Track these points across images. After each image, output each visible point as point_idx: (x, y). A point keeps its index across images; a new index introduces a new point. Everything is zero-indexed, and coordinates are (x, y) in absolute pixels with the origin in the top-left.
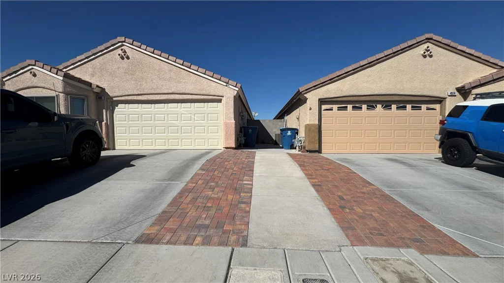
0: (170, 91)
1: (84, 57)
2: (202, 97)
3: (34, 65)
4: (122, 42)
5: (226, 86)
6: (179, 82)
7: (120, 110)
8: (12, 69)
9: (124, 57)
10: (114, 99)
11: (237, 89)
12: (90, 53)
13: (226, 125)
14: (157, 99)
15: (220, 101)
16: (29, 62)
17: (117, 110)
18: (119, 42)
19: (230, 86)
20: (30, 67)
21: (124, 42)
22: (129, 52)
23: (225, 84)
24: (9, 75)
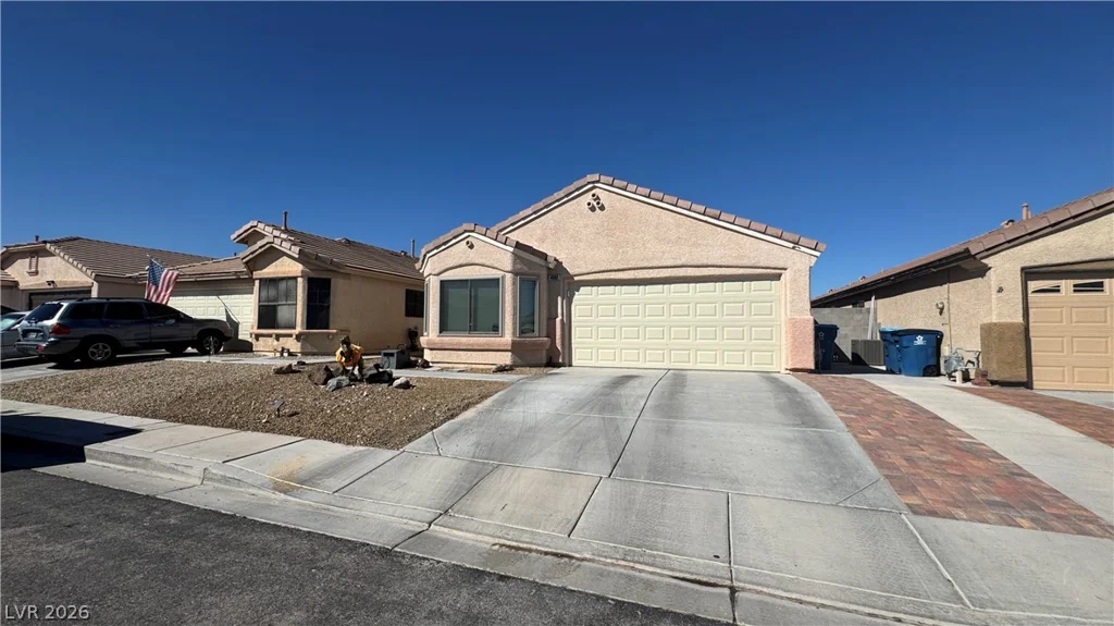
0: (679, 263)
1: (531, 212)
2: (741, 271)
3: (473, 231)
4: (593, 182)
5: (794, 248)
6: (696, 245)
7: (582, 297)
8: (442, 239)
9: (597, 206)
10: (576, 278)
11: (818, 254)
12: (541, 205)
13: (794, 323)
14: (652, 276)
15: (778, 277)
16: (466, 226)
17: (577, 297)
18: (589, 183)
19: (803, 249)
20: (467, 234)
21: (598, 182)
22: (604, 197)
23: (791, 245)
24: (437, 248)
